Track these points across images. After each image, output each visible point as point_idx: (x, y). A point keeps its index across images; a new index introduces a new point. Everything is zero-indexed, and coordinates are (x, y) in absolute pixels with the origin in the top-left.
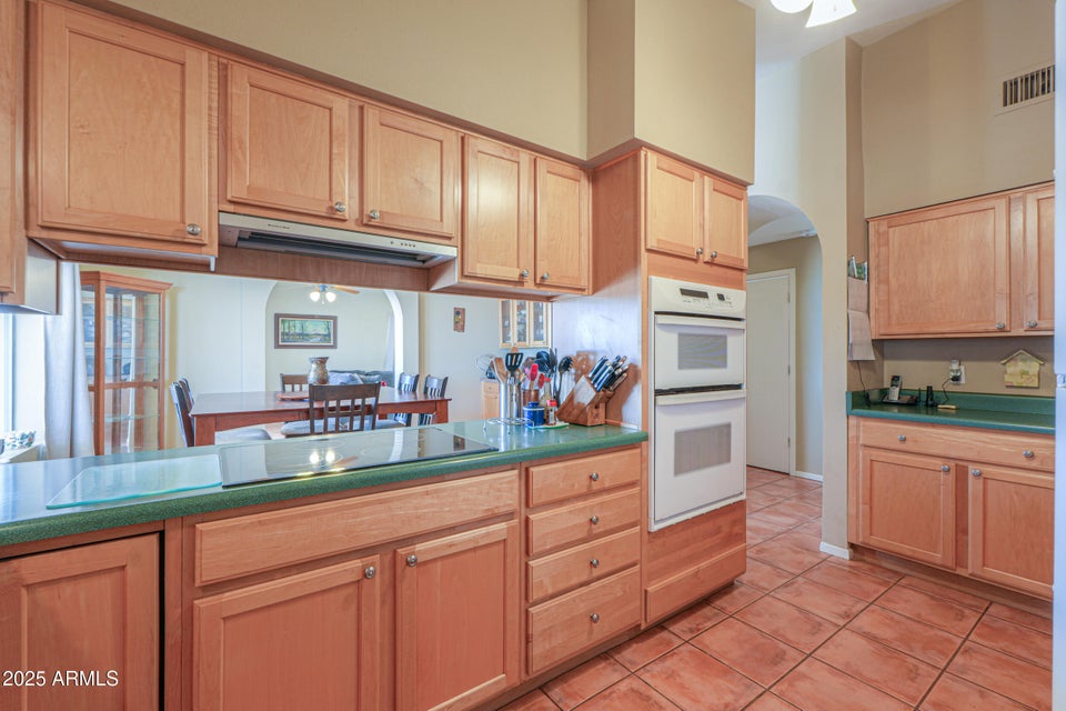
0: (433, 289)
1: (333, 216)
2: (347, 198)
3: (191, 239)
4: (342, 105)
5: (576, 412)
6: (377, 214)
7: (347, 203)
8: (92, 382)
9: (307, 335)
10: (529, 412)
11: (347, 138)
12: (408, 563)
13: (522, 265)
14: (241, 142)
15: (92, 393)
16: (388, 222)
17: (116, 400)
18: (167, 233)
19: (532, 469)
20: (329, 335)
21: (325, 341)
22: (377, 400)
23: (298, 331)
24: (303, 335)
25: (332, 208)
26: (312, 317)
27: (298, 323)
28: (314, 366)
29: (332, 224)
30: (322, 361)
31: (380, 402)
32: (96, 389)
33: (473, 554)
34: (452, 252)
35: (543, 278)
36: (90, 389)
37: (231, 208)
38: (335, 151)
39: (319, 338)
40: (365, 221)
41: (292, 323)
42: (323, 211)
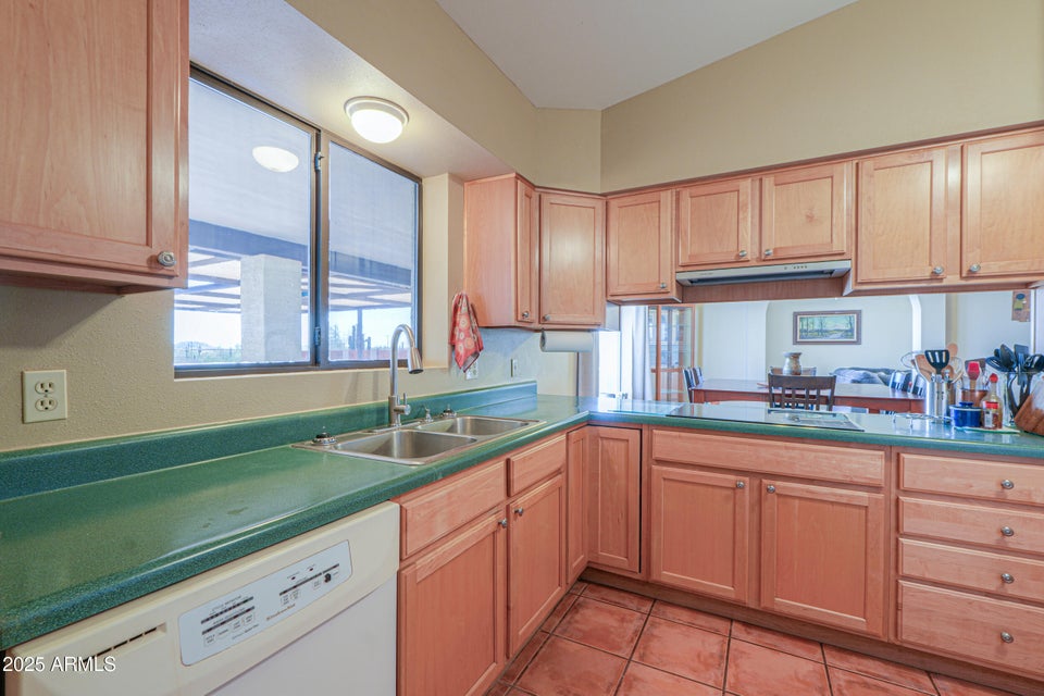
0: (845, 294)
1: (740, 260)
2: (749, 245)
3: (663, 290)
4: (746, 185)
5: (1034, 419)
6: (771, 251)
7: (749, 250)
8: (654, 367)
9: (826, 331)
10: (957, 412)
11: (750, 206)
12: (768, 490)
13: (935, 262)
14: (686, 232)
15: (654, 374)
16: (781, 254)
17: (669, 379)
18: (652, 289)
19: (903, 455)
20: (851, 330)
21: (847, 336)
22: (833, 392)
23: (816, 327)
24: (822, 332)
25: (738, 255)
26: (832, 313)
27: (816, 319)
28: (788, 360)
29: (741, 264)
30: (796, 356)
31: (836, 394)
32: (656, 371)
33: (830, 506)
34: (846, 265)
35: (970, 271)
36: (653, 371)
37: (681, 269)
38: (741, 216)
39: (840, 334)
40: (763, 257)
41: (810, 320)
42: (732, 258)
